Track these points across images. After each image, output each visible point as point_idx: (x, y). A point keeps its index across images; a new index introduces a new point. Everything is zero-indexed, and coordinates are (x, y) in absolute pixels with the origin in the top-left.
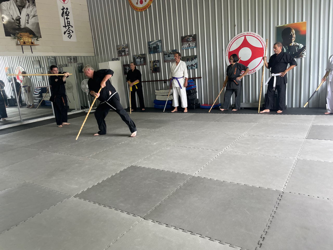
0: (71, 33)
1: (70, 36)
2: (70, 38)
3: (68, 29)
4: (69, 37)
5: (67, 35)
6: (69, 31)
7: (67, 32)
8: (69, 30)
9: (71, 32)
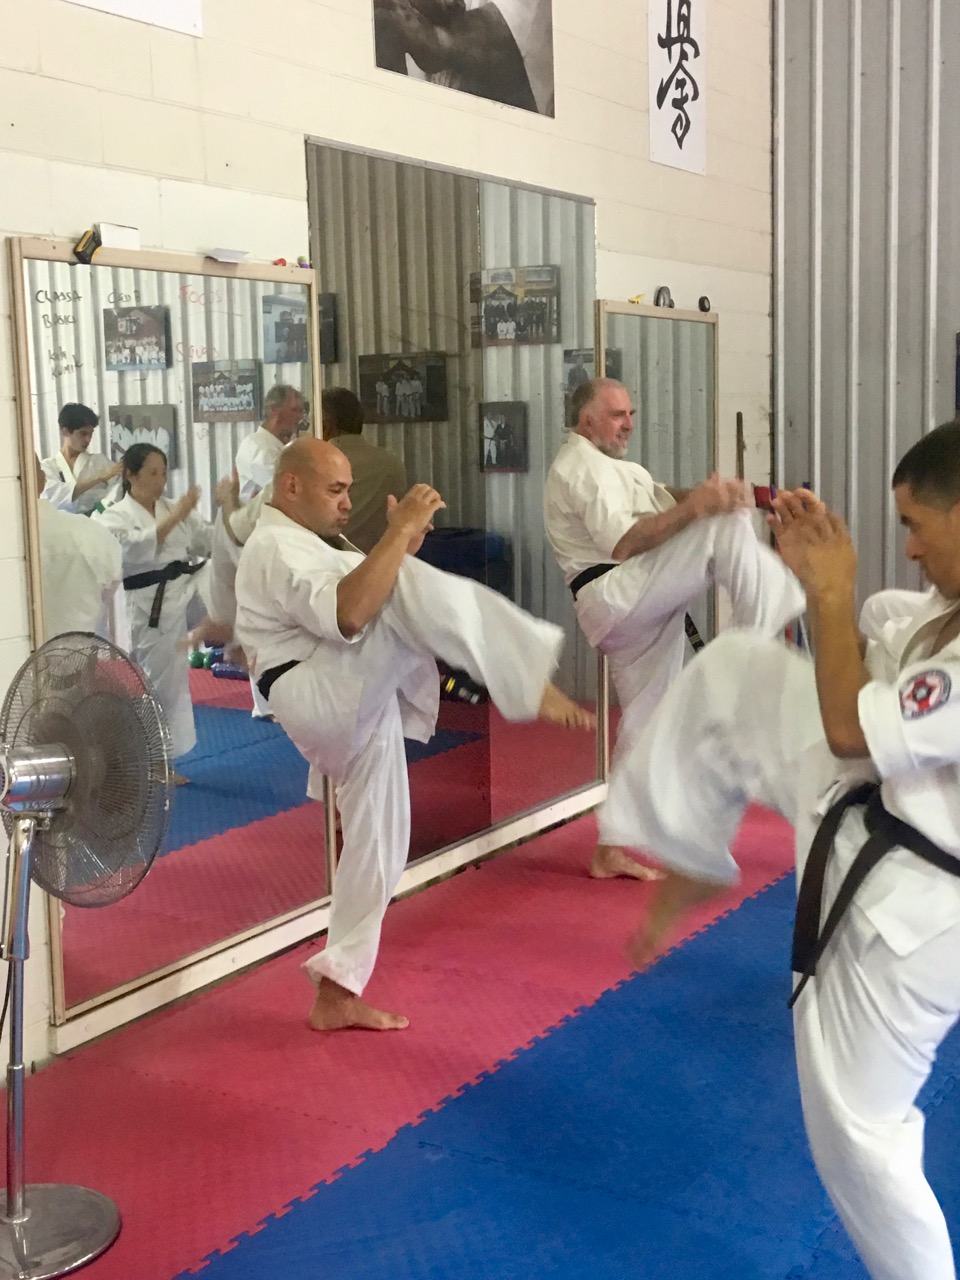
0: (690, 97)
1: (682, 127)
2: (680, 141)
3: (680, 66)
4: (679, 133)
5: (669, 113)
6: (681, 84)
7: (673, 93)
8: (680, 75)
9: (689, 89)
